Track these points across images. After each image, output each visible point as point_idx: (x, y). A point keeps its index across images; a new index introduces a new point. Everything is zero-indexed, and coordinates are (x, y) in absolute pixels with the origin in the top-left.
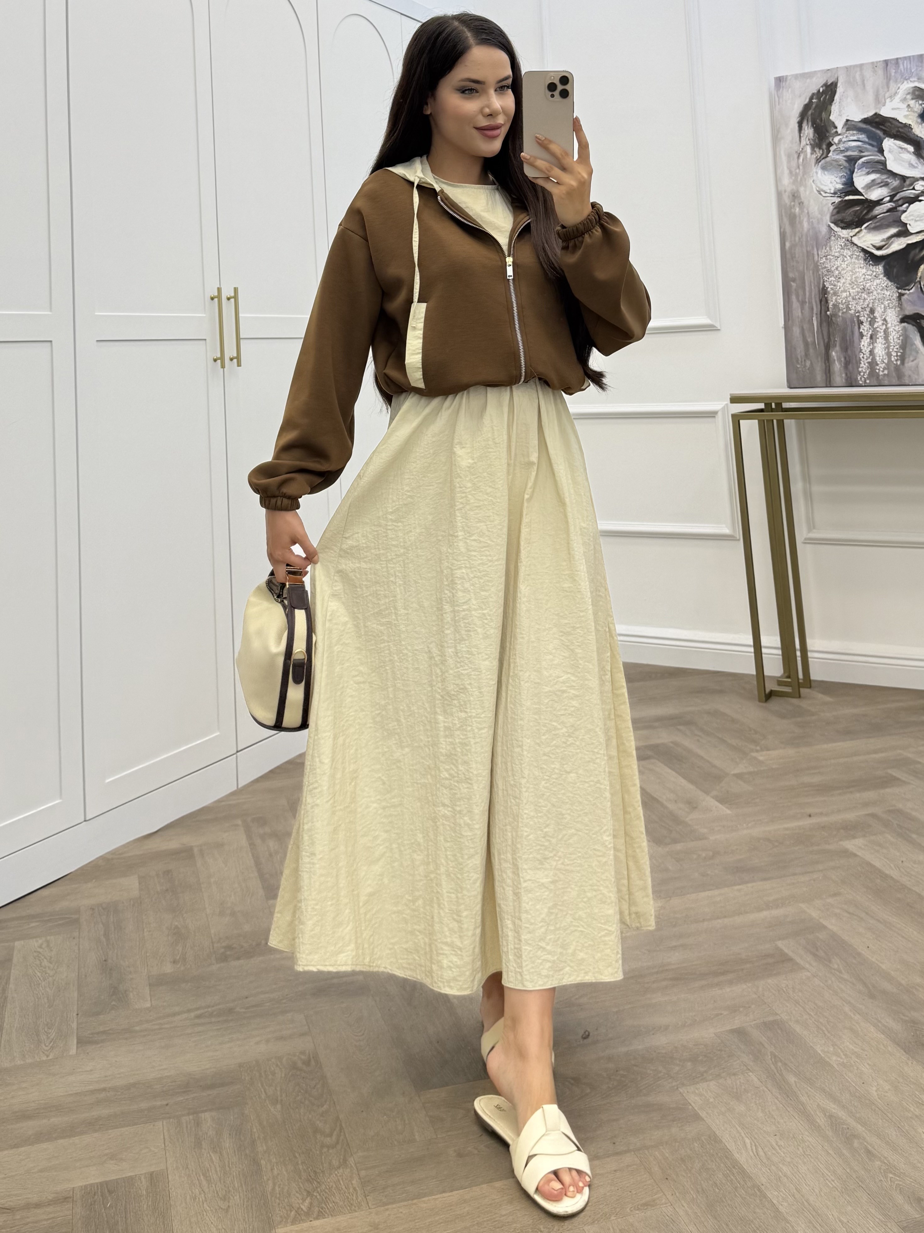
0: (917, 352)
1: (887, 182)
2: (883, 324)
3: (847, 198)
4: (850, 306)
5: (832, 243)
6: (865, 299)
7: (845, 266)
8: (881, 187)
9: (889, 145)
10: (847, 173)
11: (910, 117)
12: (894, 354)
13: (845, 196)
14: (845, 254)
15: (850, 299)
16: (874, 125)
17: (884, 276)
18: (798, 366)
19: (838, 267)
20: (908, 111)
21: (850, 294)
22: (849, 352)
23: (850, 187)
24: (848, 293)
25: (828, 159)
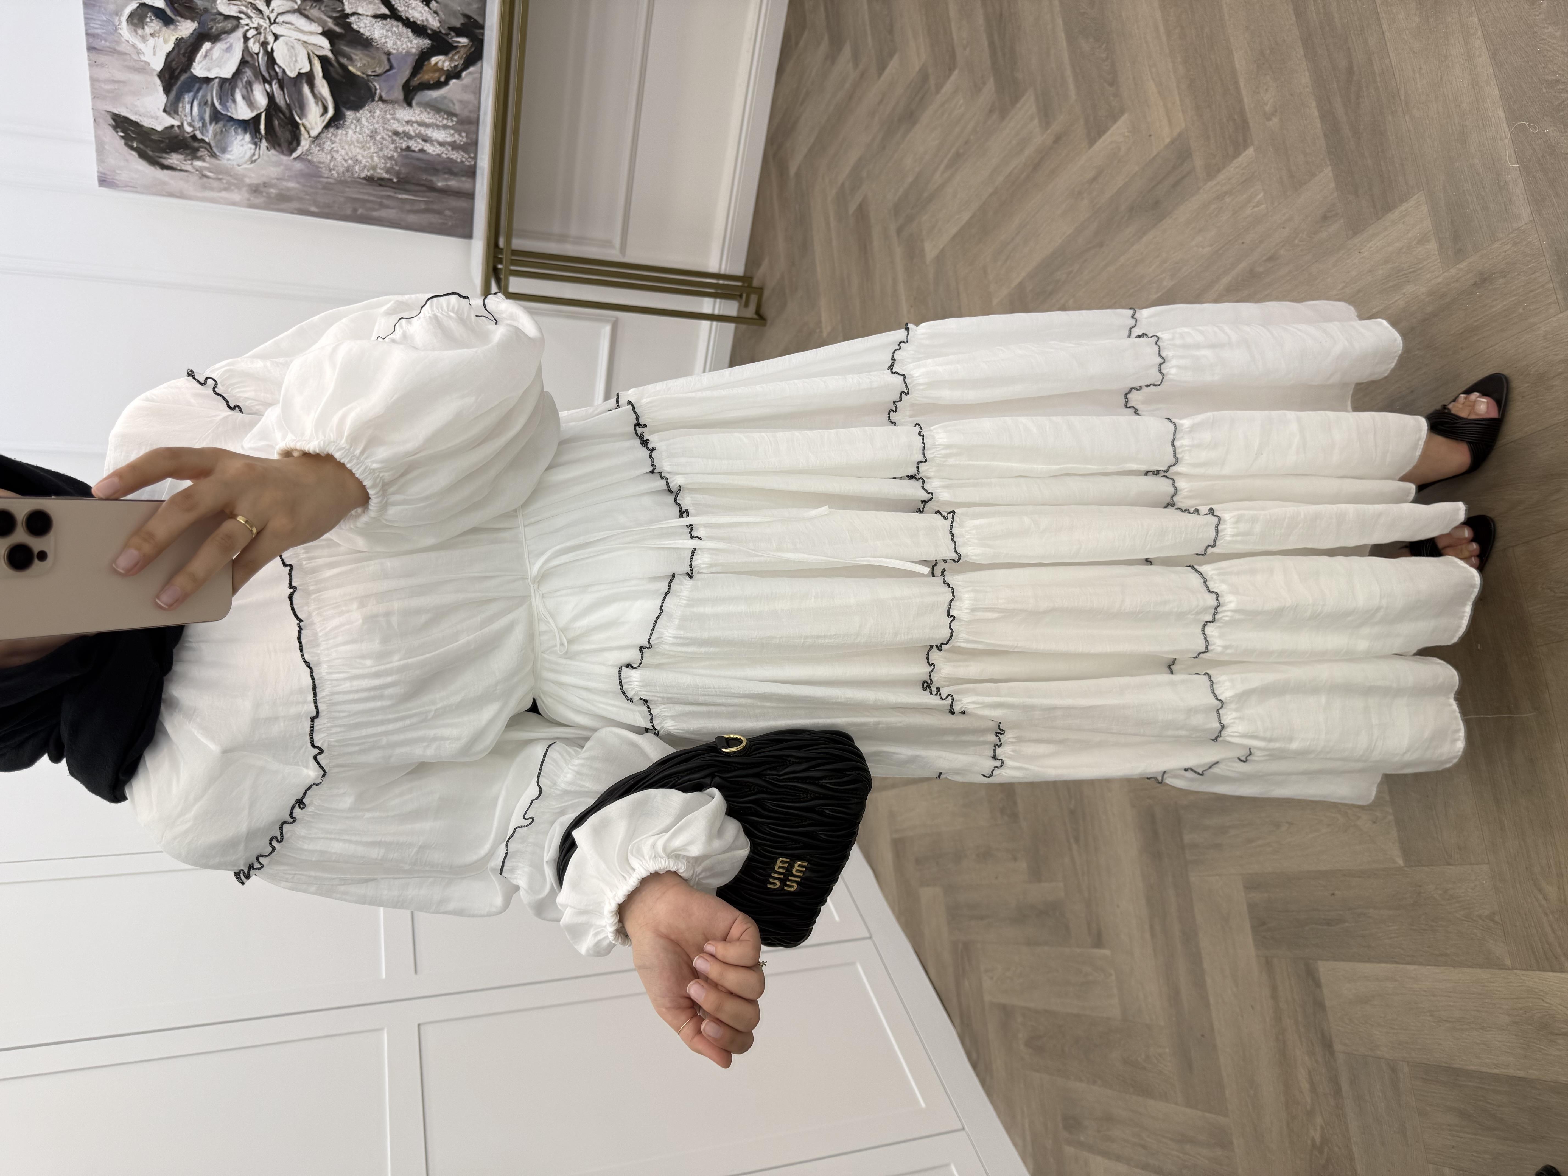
0: (444, 98)
1: (246, 82)
2: (412, 125)
3: (263, 131)
4: (389, 155)
5: (315, 160)
6: (383, 138)
7: (343, 151)
8: (252, 90)
9: (201, 69)
10: (232, 126)
11: (166, 36)
12: (445, 122)
13: (260, 133)
14: (330, 148)
15: (381, 154)
16: (173, 81)
17: (358, 111)
18: (450, 223)
19: (344, 159)
20: (159, 37)
21: (376, 153)
22: (439, 167)
23: (250, 126)
24: (375, 155)
25: (213, 144)
